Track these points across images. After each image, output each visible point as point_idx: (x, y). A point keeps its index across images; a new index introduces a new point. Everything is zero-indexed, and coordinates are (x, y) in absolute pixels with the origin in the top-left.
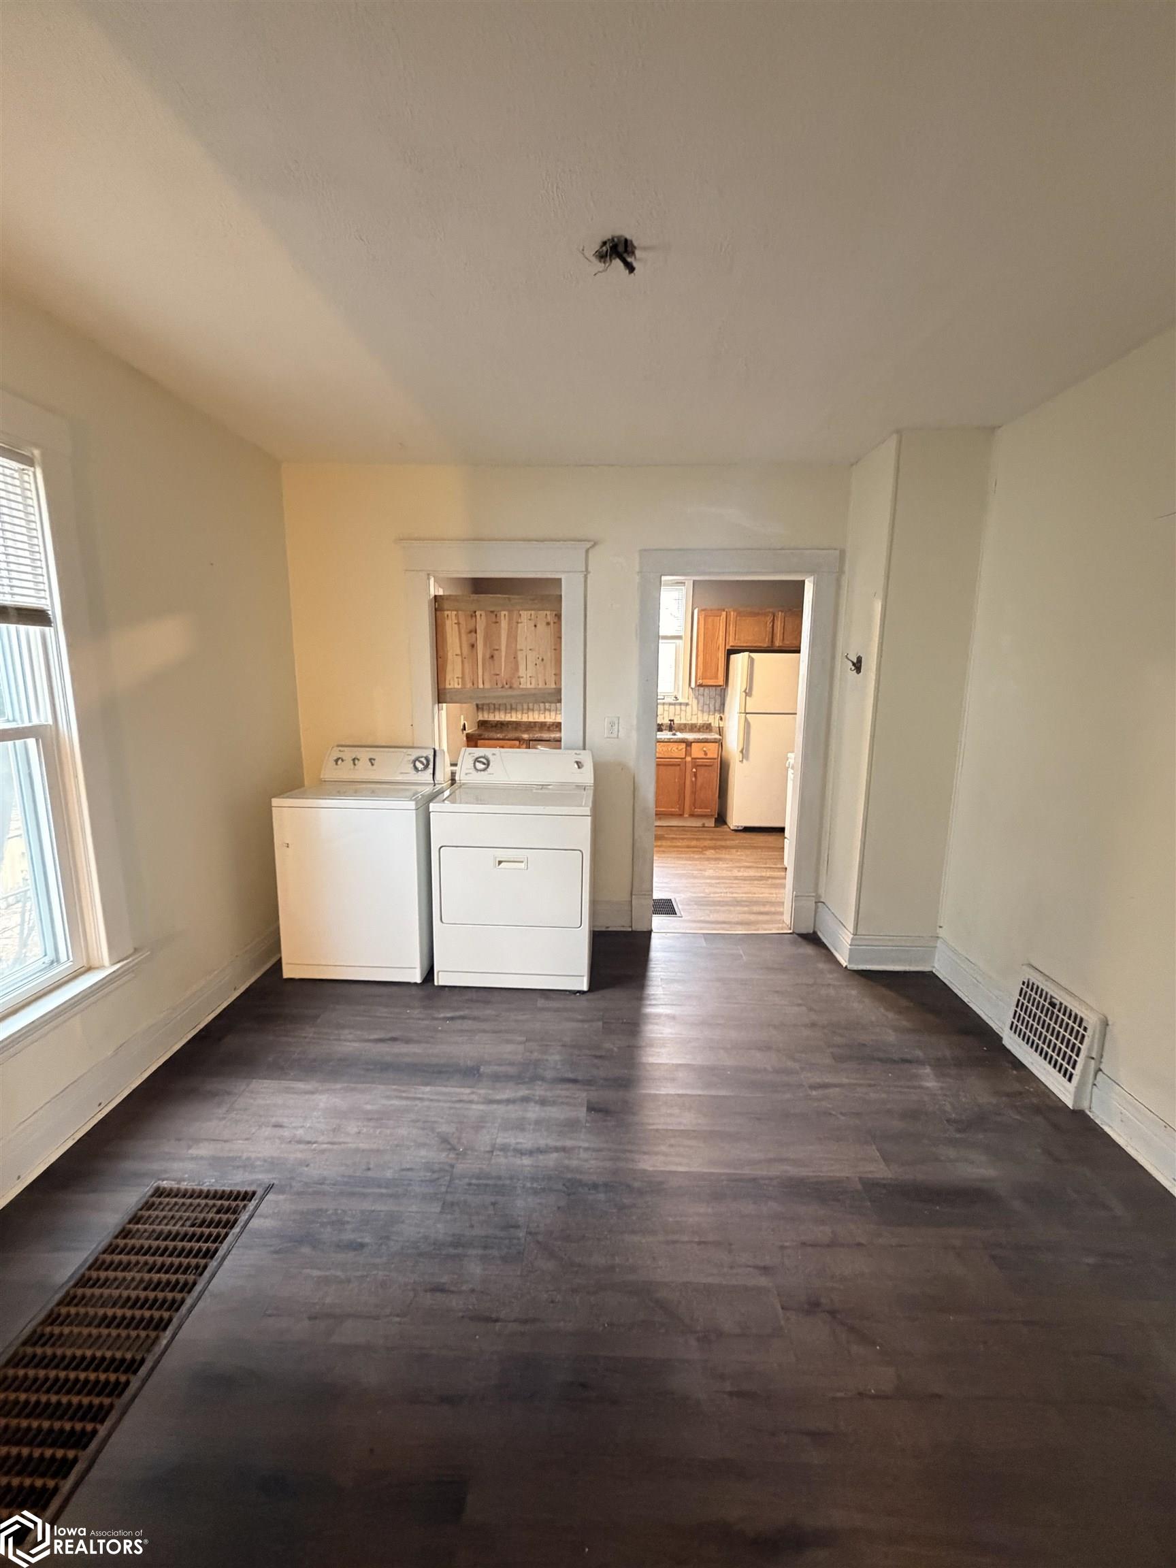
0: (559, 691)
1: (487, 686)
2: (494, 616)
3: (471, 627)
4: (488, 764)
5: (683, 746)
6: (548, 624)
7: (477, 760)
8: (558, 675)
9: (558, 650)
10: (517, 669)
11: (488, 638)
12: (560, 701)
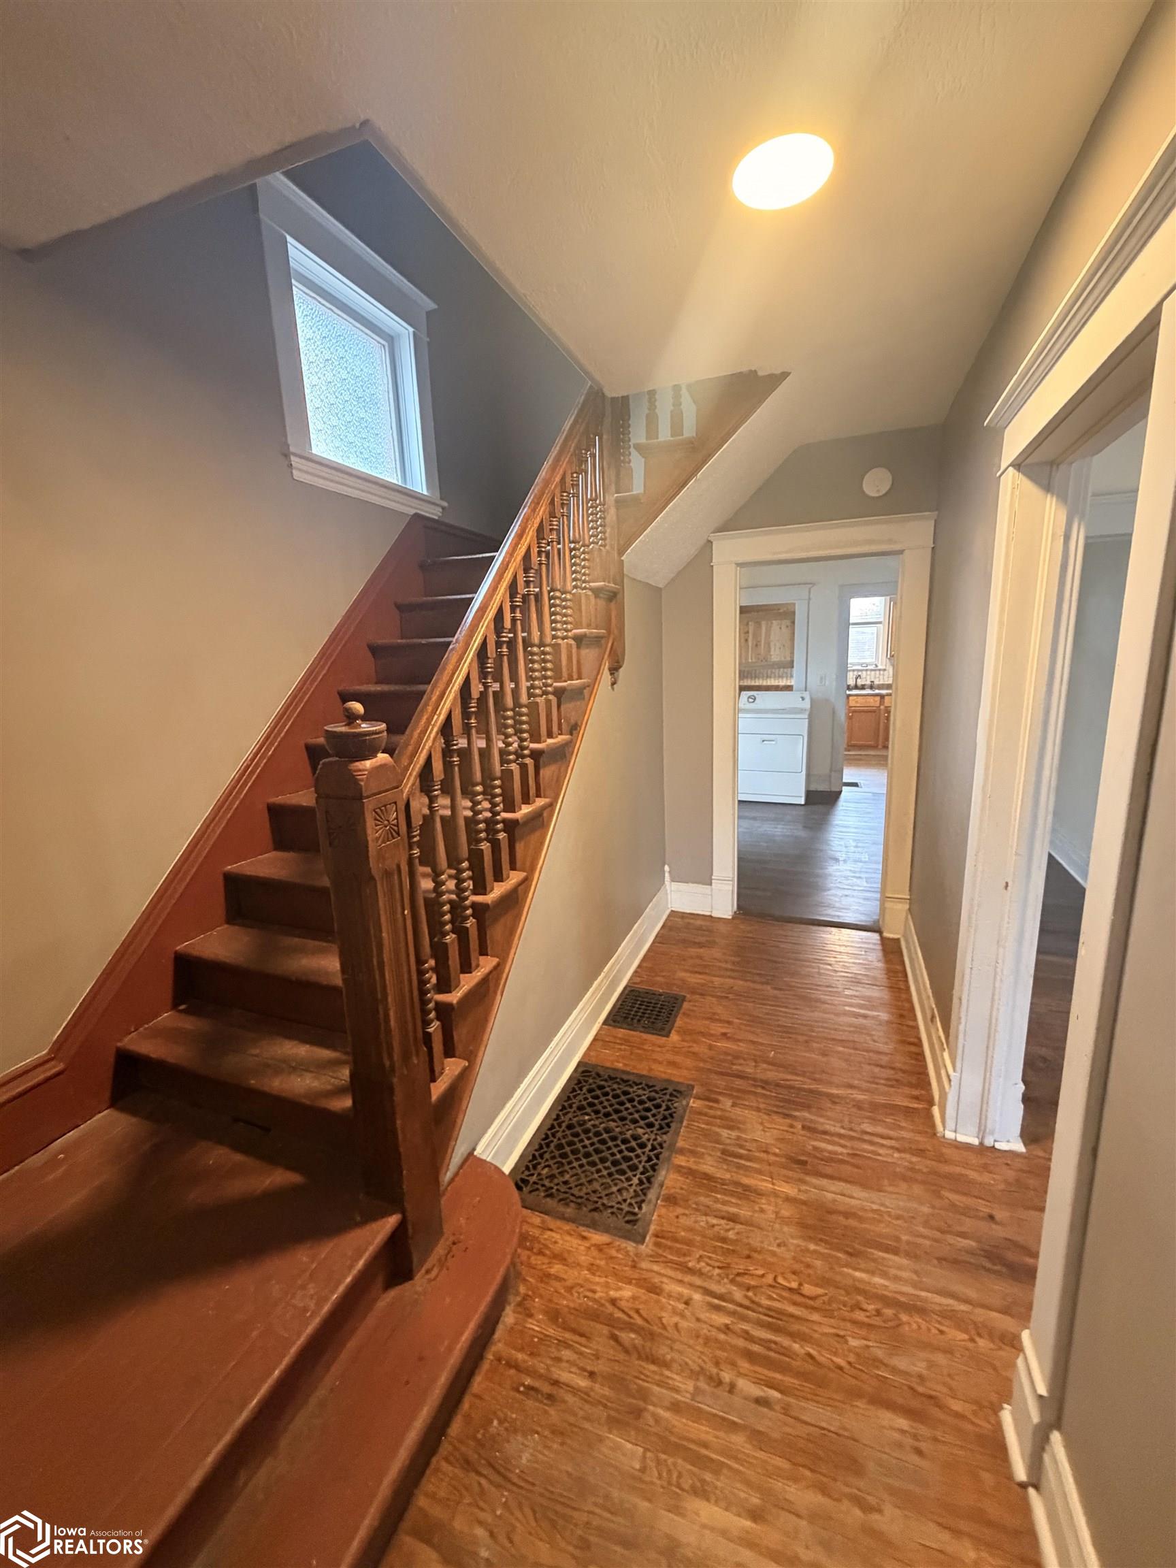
0: (792, 662)
1: (754, 660)
2: (758, 624)
3: (746, 630)
4: (755, 699)
5: (878, 699)
6: (787, 627)
7: (749, 697)
8: (792, 653)
9: (792, 639)
10: (769, 651)
11: (755, 636)
12: (793, 667)
